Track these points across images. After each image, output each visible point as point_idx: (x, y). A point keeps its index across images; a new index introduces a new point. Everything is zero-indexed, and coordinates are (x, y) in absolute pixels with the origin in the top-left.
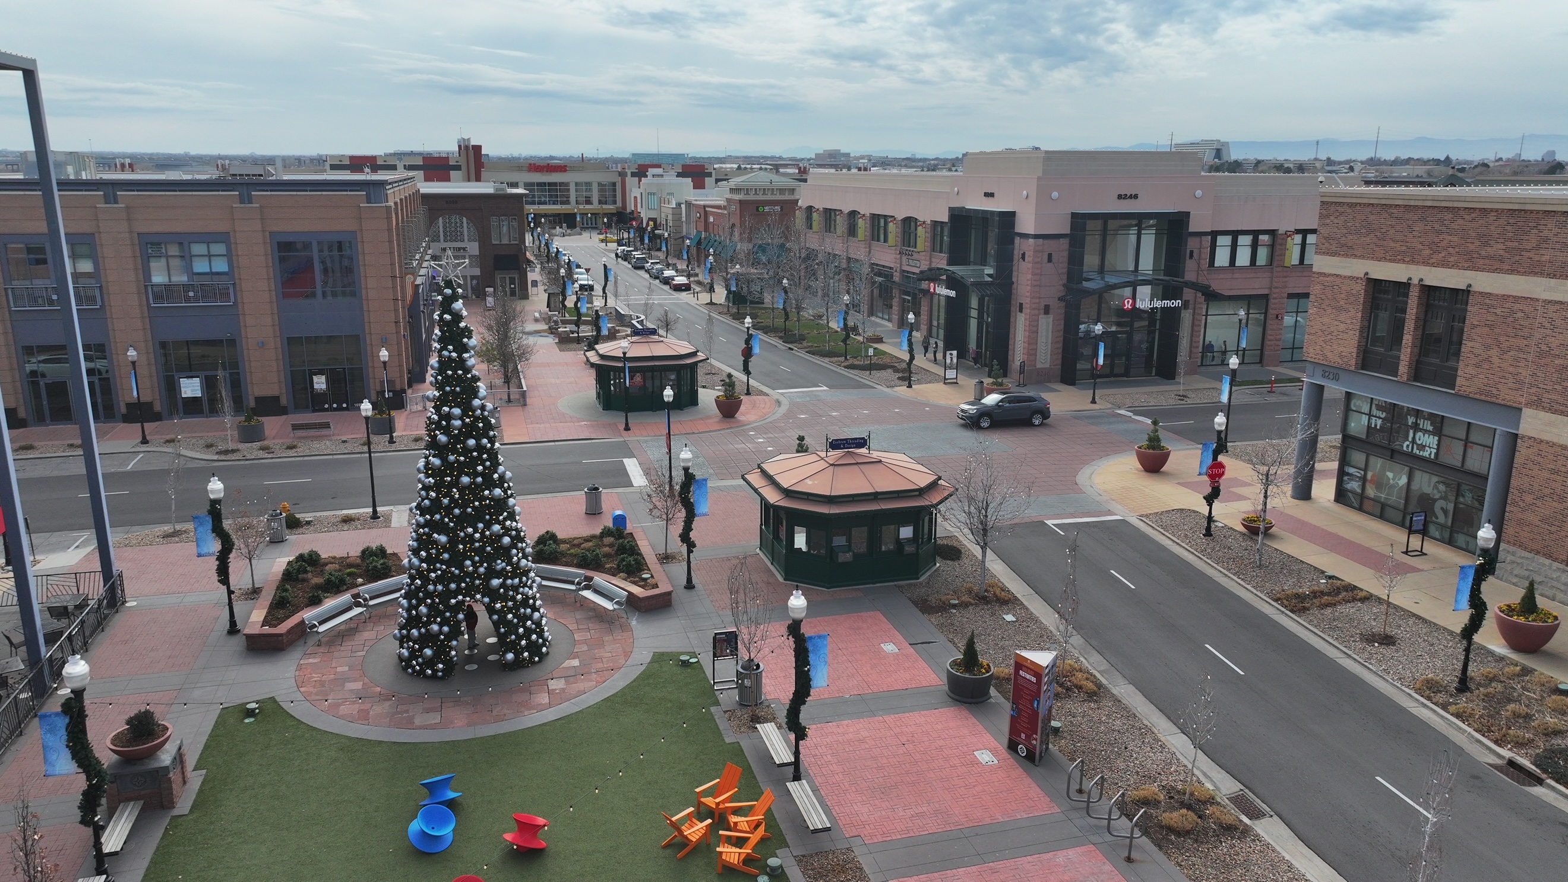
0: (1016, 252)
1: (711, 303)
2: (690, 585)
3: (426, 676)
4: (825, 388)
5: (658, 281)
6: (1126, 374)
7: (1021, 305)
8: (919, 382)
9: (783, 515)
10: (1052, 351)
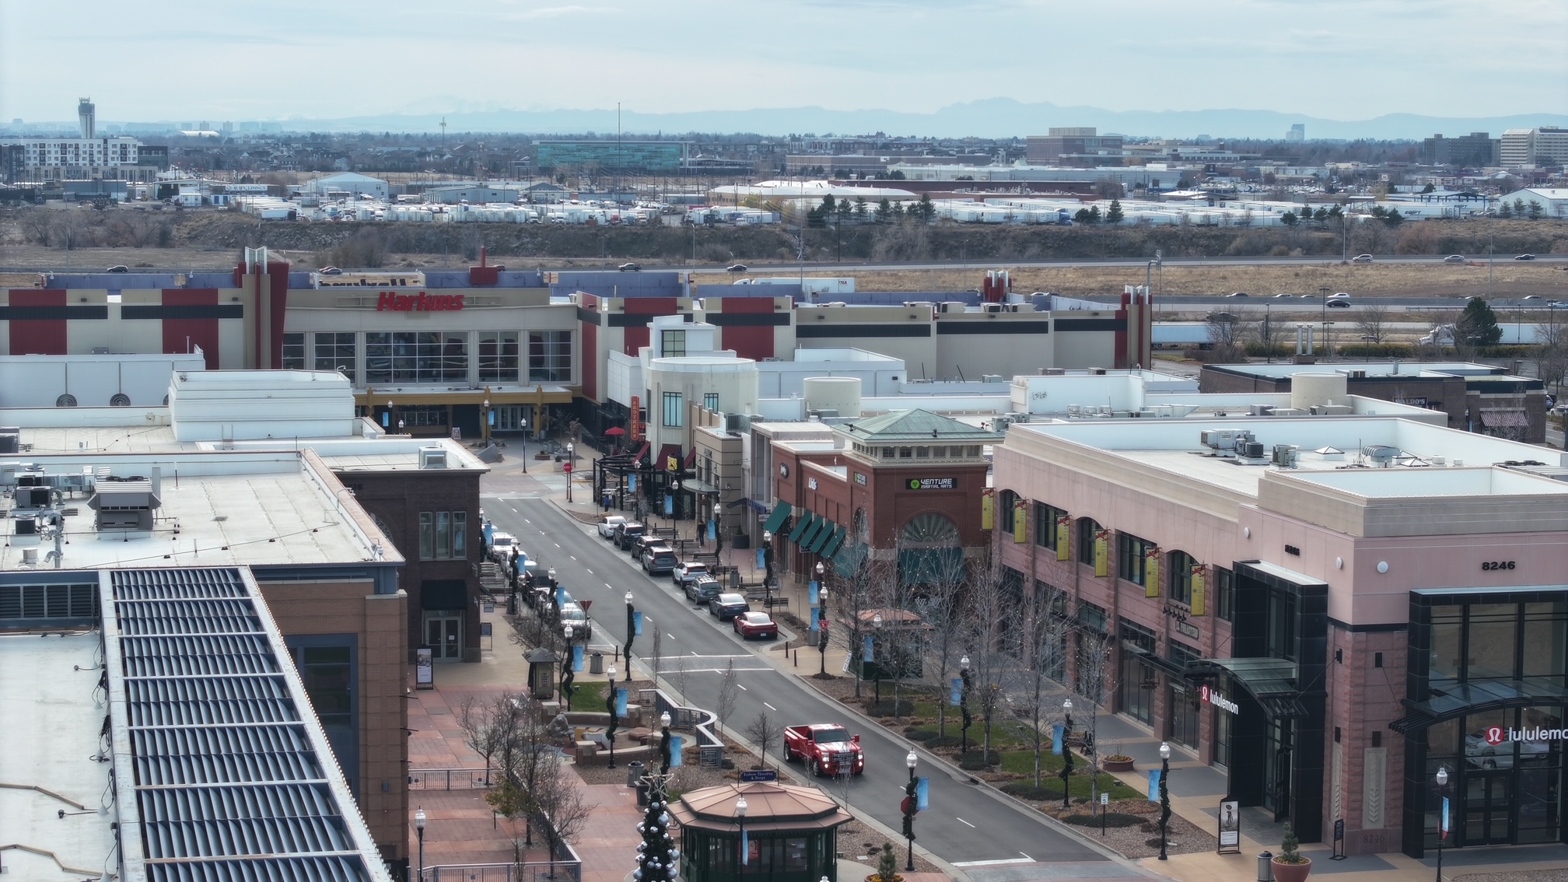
0: (1329, 648)
4: (1029, 860)
5: (706, 612)
6: (1511, 839)
7: (1338, 730)
8: (1180, 849)
10: (1387, 803)
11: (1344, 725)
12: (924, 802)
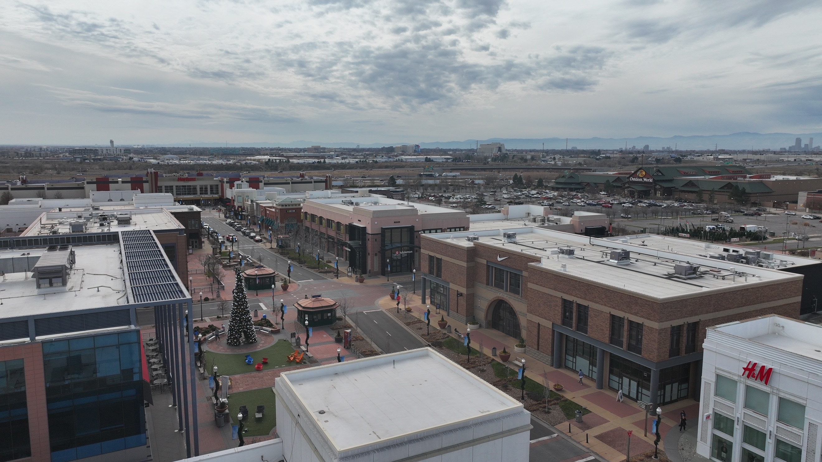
0: (367, 238)
1: (271, 248)
2: (283, 328)
3: (235, 345)
4: (312, 280)
5: (248, 237)
6: (401, 272)
8: (340, 277)
9: (303, 313)
10: (378, 266)
11: (370, 252)
12: (292, 270)
